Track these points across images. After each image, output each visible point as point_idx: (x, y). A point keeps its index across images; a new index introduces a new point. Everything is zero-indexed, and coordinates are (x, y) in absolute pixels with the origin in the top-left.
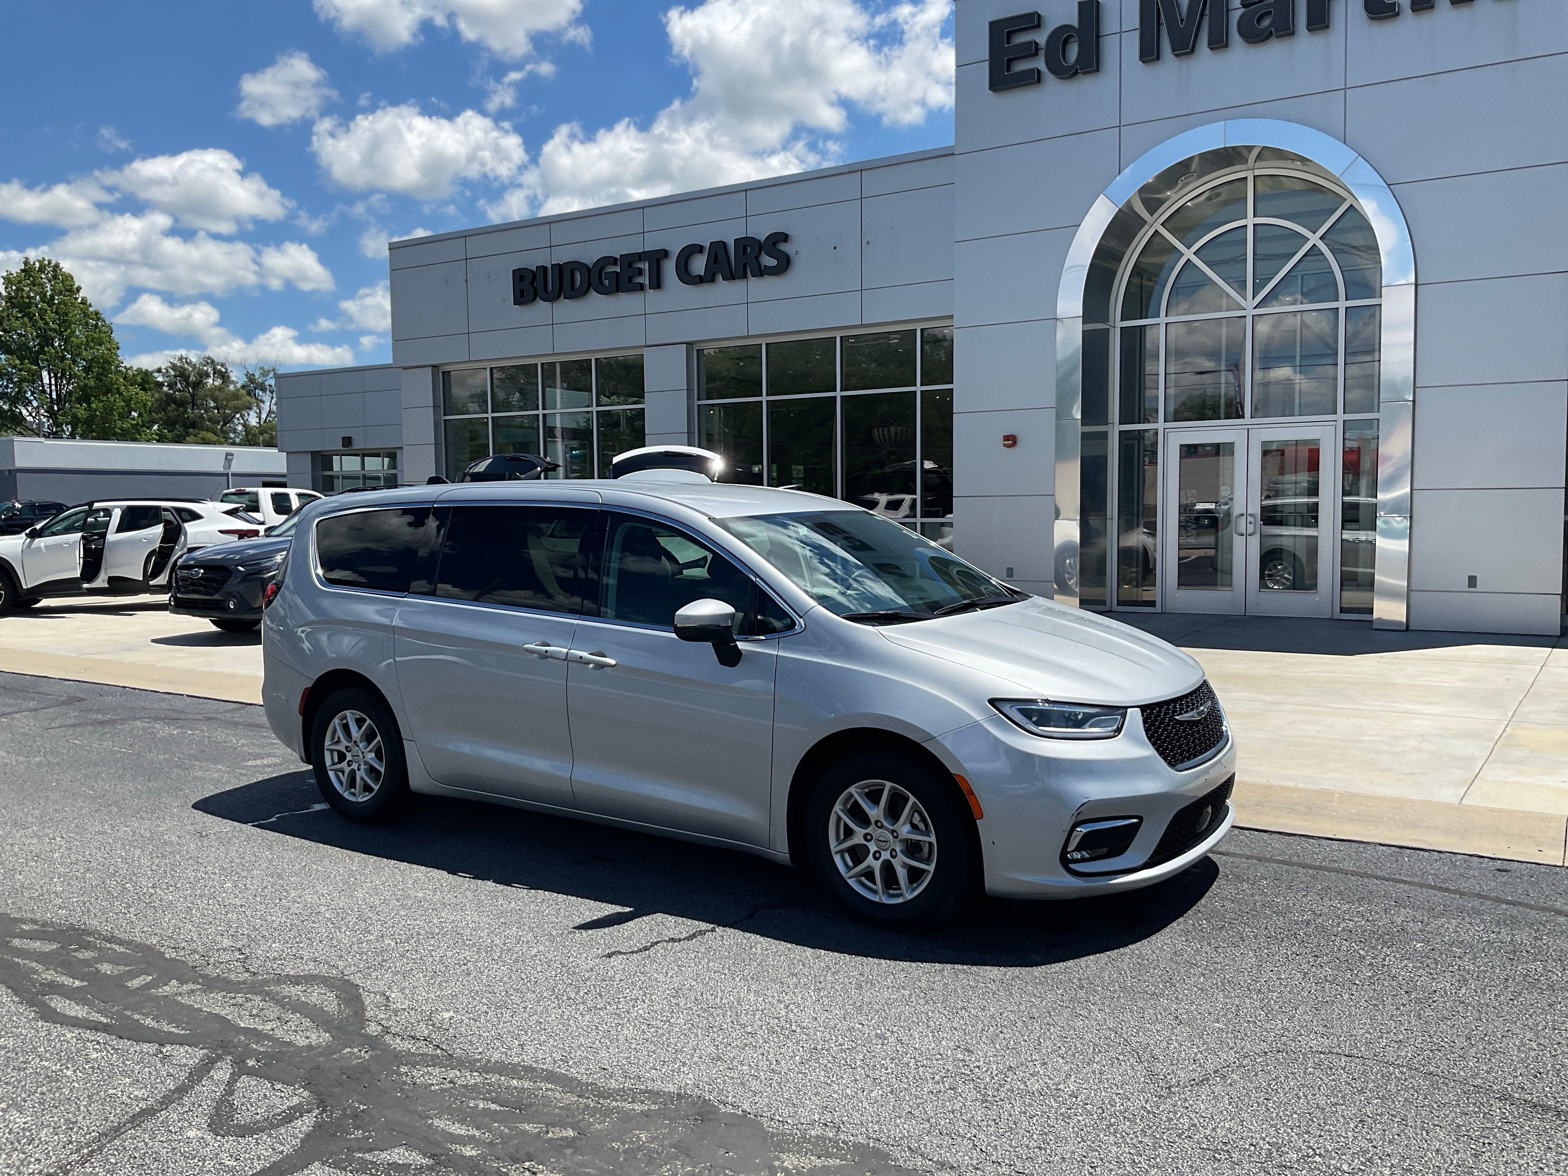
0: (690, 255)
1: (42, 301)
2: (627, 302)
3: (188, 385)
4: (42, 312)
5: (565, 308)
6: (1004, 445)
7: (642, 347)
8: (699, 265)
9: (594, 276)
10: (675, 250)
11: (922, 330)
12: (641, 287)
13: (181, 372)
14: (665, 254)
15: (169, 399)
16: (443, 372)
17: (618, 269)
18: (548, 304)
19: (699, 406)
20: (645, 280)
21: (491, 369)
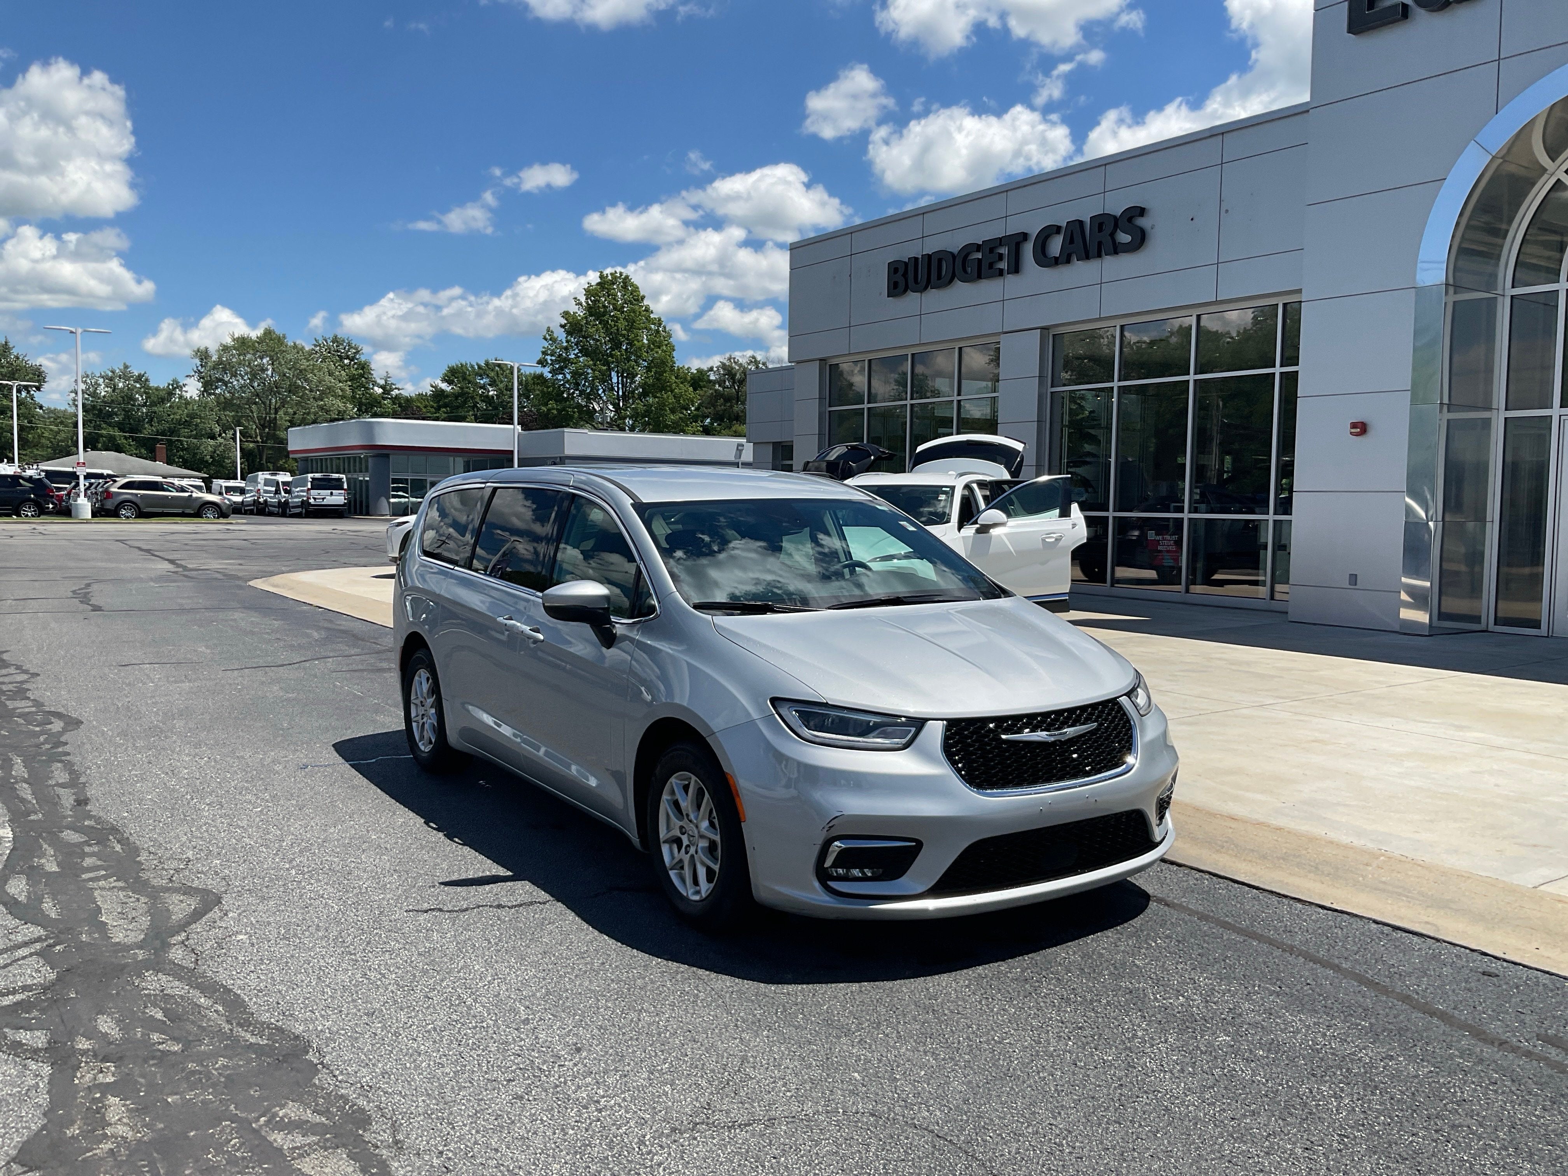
0: (1047, 237)
1: (615, 309)
2: (989, 288)
3: (734, 383)
4: (616, 319)
5: (934, 298)
6: (1351, 433)
7: (999, 334)
8: (1056, 246)
9: (959, 262)
10: (1034, 231)
11: (1285, 305)
12: (1001, 273)
13: (728, 371)
14: (1025, 236)
15: (718, 395)
16: (830, 365)
17: (979, 255)
18: (918, 294)
19: (1052, 393)
20: (1003, 265)
21: (870, 361)
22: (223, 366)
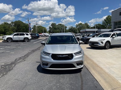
22: (78, 26)
